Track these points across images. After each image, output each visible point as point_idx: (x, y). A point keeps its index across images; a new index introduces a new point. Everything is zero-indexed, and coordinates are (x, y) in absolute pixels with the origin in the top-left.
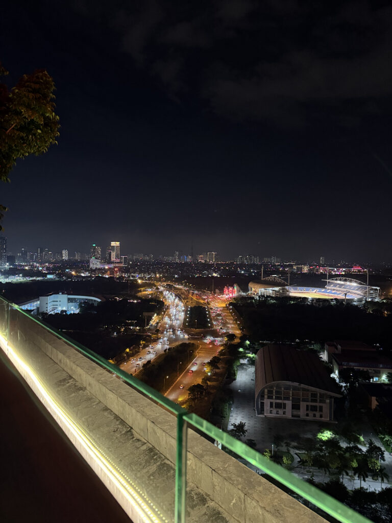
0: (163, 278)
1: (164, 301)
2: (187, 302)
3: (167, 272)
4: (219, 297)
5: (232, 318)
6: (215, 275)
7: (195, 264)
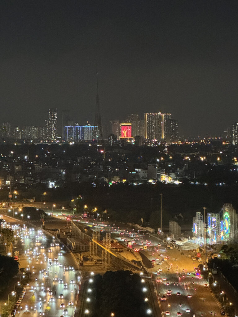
0: (13, 190)
1: (18, 259)
2: (85, 259)
3: (24, 172)
4: (178, 243)
5: (219, 304)
6: (166, 179)
7: (106, 146)
